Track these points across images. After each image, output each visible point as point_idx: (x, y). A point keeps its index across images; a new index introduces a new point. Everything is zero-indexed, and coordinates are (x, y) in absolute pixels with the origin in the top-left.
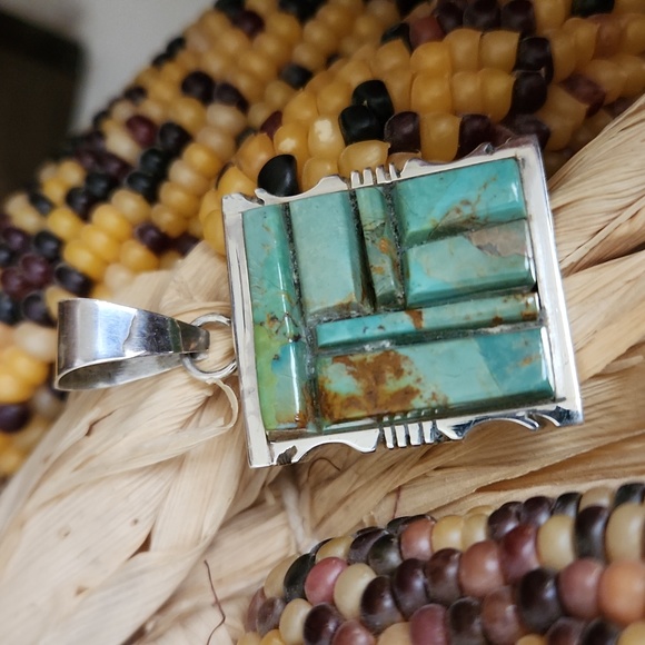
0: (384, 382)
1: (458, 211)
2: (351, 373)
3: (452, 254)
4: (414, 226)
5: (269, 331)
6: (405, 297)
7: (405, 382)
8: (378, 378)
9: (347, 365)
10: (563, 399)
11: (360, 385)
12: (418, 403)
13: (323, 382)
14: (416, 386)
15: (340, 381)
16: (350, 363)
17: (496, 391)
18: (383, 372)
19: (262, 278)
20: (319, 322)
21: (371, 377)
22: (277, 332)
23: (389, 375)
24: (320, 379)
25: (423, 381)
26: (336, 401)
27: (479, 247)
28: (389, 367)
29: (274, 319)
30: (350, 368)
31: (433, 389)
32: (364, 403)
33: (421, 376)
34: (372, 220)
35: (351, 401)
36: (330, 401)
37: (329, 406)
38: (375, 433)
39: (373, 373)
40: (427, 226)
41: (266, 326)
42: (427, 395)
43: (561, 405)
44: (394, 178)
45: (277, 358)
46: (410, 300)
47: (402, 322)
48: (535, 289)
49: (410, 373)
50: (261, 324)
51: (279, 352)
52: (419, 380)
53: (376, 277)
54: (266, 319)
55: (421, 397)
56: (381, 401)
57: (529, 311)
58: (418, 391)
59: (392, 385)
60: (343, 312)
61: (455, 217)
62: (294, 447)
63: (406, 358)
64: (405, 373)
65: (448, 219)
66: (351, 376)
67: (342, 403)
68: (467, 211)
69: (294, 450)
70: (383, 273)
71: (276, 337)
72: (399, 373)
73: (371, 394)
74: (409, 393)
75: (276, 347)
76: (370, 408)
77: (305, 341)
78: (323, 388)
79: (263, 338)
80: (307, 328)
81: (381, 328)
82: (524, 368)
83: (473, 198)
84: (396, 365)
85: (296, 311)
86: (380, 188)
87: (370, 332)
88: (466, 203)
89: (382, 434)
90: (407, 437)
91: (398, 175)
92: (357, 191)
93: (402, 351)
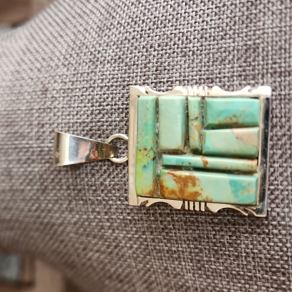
0: (188, 187)
1: (231, 119)
2: (175, 180)
3: (224, 138)
4: (212, 121)
5: (143, 154)
6: (202, 150)
7: (196, 189)
8: (185, 185)
11: (177, 186)
13: (163, 181)
14: (200, 192)
15: (169, 183)
16: (174, 176)
18: (188, 182)
19: (143, 130)
20: (164, 153)
21: (182, 183)
22: (146, 155)
23: (190, 184)
24: (161, 179)
26: (166, 190)
27: (237, 138)
28: (190, 181)
29: (145, 149)
30: (175, 178)
31: (207, 194)
34: (193, 115)
35: (173, 192)
36: (164, 190)
37: (164, 192)
38: (181, 202)
39: (184, 182)
40: (216, 122)
41: (142, 151)
42: (204, 196)
43: (258, 208)
44: (207, 95)
45: (145, 167)
46: (204, 152)
47: (198, 160)
48: (257, 158)
49: (199, 186)
50: (140, 150)
51: (146, 164)
52: (202, 189)
53: (191, 140)
54: (142, 149)
55: (202, 197)
56: (185, 194)
57: (253, 169)
58: (201, 194)
59: (190, 189)
60: (175, 152)
61: (229, 121)
62: (147, 201)
64: (197, 185)
65: (225, 121)
66: (174, 181)
67: (169, 192)
68: (234, 120)
69: (147, 202)
70: (194, 140)
71: (146, 157)
72: (194, 185)
73: (182, 191)
74: (197, 194)
75: (145, 162)
76: (180, 196)
77: (157, 158)
78: (162, 183)
79: (140, 157)
80: (159, 153)
81: (190, 163)
82: (246, 194)
83: (238, 115)
84: (193, 181)
85: (155, 146)
86: (199, 99)
87: (185, 164)
88: (235, 116)
89: (184, 203)
90: (194, 207)
91: (208, 93)
92: (190, 98)
93: (197, 174)
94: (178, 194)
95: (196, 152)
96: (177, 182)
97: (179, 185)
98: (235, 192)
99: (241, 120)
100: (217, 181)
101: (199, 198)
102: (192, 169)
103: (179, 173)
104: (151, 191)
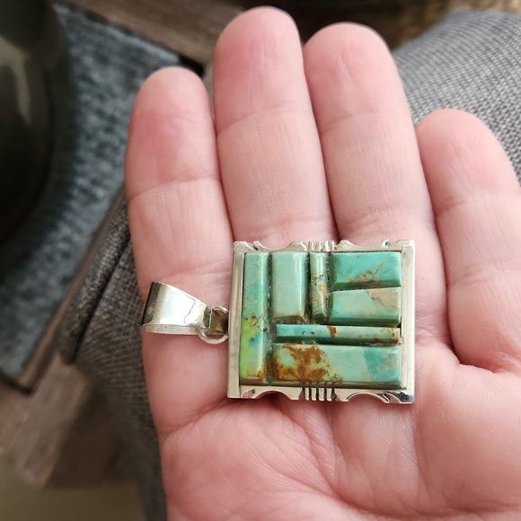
0: (310, 363)
1: (365, 276)
2: (292, 355)
3: (358, 299)
4: (340, 279)
5: (250, 324)
6: (328, 318)
7: (321, 365)
8: (307, 361)
10: (405, 389)
11: (296, 363)
12: (325, 378)
13: (276, 357)
14: (326, 369)
15: (286, 359)
16: (292, 349)
17: (369, 378)
18: (310, 357)
19: (251, 293)
20: (278, 323)
21: (303, 359)
22: (254, 325)
23: (312, 360)
24: (275, 355)
25: (331, 367)
26: (281, 370)
27: (373, 298)
28: (313, 356)
29: (254, 317)
30: (293, 353)
31: (336, 372)
32: (297, 373)
33: (330, 364)
35: (290, 371)
36: (278, 369)
37: (278, 371)
38: (300, 390)
39: (305, 357)
40: (346, 281)
41: (249, 320)
42: (332, 375)
43: (403, 391)
44: (333, 250)
45: (252, 340)
46: (330, 320)
47: (323, 330)
48: (399, 326)
49: (324, 361)
50: (247, 319)
51: (254, 337)
52: (328, 366)
53: (315, 304)
54: (250, 317)
55: (329, 375)
56: (306, 374)
57: (394, 338)
58: (327, 372)
59: (313, 366)
60: (293, 320)
61: (362, 279)
62: (254, 390)
63: (323, 352)
64: (322, 360)
65: (358, 279)
66: (292, 357)
67: (285, 371)
68: (369, 277)
69: (253, 392)
70: (318, 303)
71: (253, 328)
72: (318, 360)
73: (301, 369)
74: (322, 372)
75: (252, 334)
76: (300, 376)
77: (269, 331)
78: (275, 361)
79: (246, 327)
80: (273, 320)
81: (312, 333)
82: (387, 369)
83: (373, 272)
84: (317, 354)
85: (267, 314)
86: (324, 255)
87: (306, 335)
88: (370, 272)
89: (304, 390)
90: (317, 395)
91: (335, 248)
92: (312, 254)
93: (322, 347)
95: (321, 320)
96: (295, 358)
97: (298, 362)
98: (372, 367)
99: (377, 277)
100: (348, 354)
102: (315, 342)
103: (298, 346)
104: (260, 372)
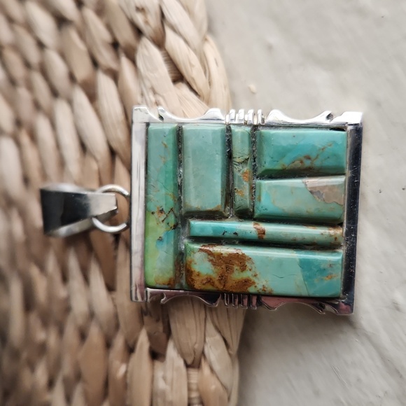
0: (232, 271)
1: (302, 162)
2: (211, 261)
3: (292, 193)
4: (271, 165)
5: (157, 219)
6: (253, 212)
7: (247, 275)
8: (229, 269)
9: (209, 254)
11: (216, 270)
13: (191, 262)
14: (254, 279)
15: (202, 265)
17: (304, 292)
18: (233, 264)
19: (157, 180)
20: (191, 218)
21: (224, 266)
22: (163, 221)
23: (236, 268)
24: (188, 259)
25: (258, 276)
26: (197, 278)
27: (311, 192)
28: (237, 262)
29: (162, 211)
30: (211, 258)
31: (264, 283)
33: (258, 273)
34: (241, 155)
35: (209, 281)
36: (193, 277)
37: (193, 280)
39: (226, 264)
40: (278, 167)
41: (156, 215)
42: (260, 287)
43: (341, 301)
44: (260, 123)
45: (160, 239)
46: (257, 214)
47: (248, 228)
48: (342, 224)
49: (250, 270)
50: (153, 213)
51: (162, 236)
52: (255, 276)
53: (238, 197)
54: (155, 210)
55: (256, 287)
56: (228, 284)
58: (254, 283)
59: (237, 275)
61: (298, 164)
62: (162, 294)
63: (249, 258)
64: (247, 269)
65: (293, 165)
66: (210, 263)
67: (202, 280)
68: (307, 163)
70: (242, 195)
71: (162, 225)
72: (243, 268)
73: (223, 278)
74: (247, 282)
75: (160, 232)
76: (221, 287)
77: (180, 226)
78: (190, 266)
79: (152, 223)
80: (183, 217)
81: (236, 233)
82: (326, 281)
83: (313, 156)
84: (242, 261)
85: (177, 206)
86: (248, 129)
87: (227, 235)
88: (308, 158)
91: (263, 120)
92: (233, 128)
93: (248, 251)
94: (217, 283)
95: (245, 215)
96: (214, 264)
97: (218, 269)
98: (307, 279)
99: (317, 163)
100: (280, 262)
101: (252, 290)
102: (237, 242)
103: (218, 249)
104: (170, 279)
